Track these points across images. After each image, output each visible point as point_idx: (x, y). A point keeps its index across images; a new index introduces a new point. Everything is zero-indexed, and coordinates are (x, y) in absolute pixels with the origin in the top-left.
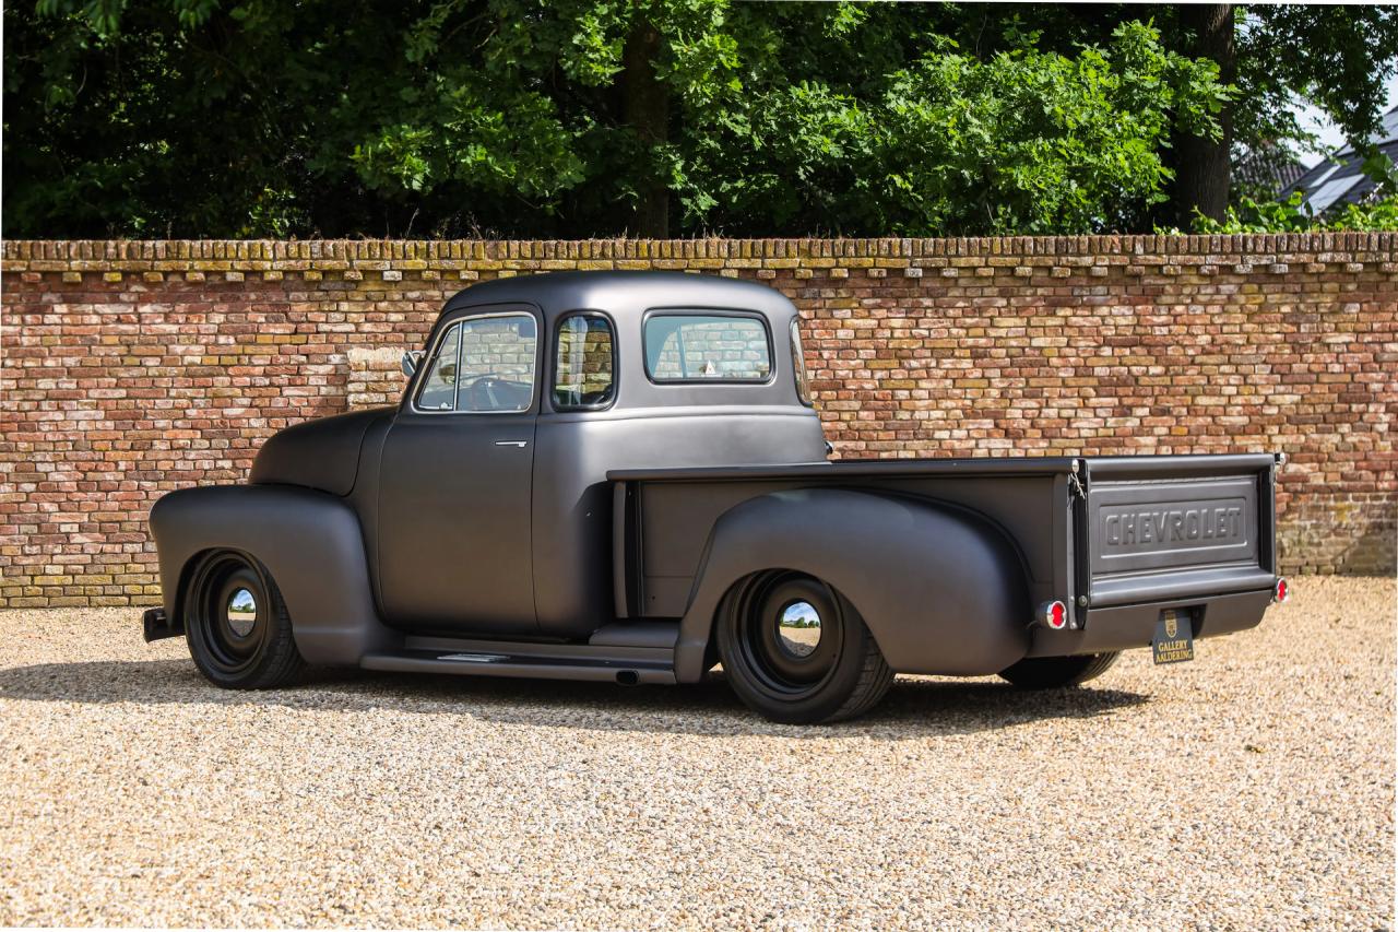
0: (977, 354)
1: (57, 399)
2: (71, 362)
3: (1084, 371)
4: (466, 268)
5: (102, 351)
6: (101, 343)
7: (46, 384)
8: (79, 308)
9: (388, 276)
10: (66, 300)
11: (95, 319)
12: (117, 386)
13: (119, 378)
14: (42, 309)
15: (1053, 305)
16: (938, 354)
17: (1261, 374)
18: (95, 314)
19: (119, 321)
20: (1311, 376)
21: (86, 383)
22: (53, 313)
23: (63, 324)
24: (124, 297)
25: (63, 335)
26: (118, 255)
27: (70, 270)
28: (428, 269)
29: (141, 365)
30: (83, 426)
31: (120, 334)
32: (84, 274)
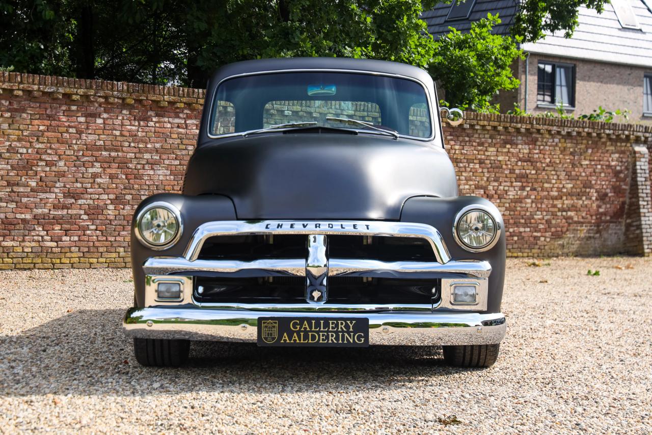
0: (481, 162)
1: (152, 164)
2: (158, 145)
3: (512, 171)
4: (315, 112)
5: (171, 141)
6: (171, 137)
7: (147, 156)
8: (162, 120)
9: (286, 113)
10: (157, 115)
11: (169, 125)
12: (176, 159)
13: (177, 155)
14: (147, 119)
15: (506, 142)
16: (469, 161)
17: (563, 175)
18: (168, 123)
19: (178, 127)
20: (577, 178)
21: (164, 157)
22: (152, 121)
23: (155, 127)
24: (181, 115)
25: (155, 132)
26: (184, 94)
27: (164, 100)
28: (301, 111)
29: (186, 149)
30: (161, 178)
31: (178, 134)
32: (169, 102)
